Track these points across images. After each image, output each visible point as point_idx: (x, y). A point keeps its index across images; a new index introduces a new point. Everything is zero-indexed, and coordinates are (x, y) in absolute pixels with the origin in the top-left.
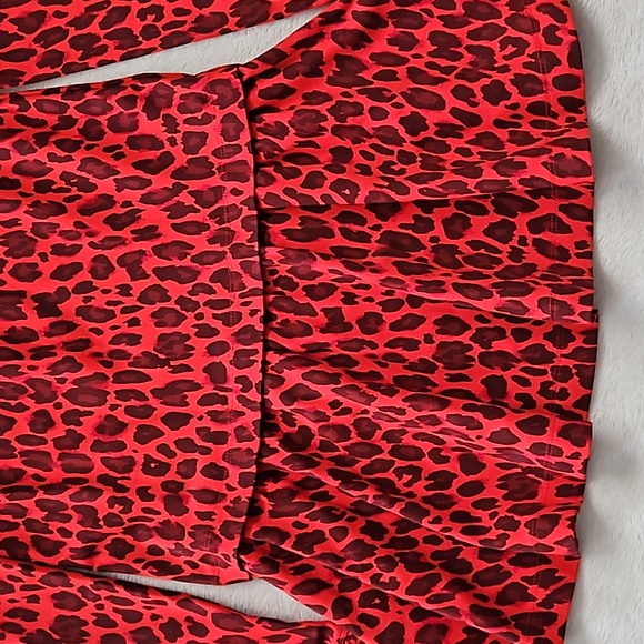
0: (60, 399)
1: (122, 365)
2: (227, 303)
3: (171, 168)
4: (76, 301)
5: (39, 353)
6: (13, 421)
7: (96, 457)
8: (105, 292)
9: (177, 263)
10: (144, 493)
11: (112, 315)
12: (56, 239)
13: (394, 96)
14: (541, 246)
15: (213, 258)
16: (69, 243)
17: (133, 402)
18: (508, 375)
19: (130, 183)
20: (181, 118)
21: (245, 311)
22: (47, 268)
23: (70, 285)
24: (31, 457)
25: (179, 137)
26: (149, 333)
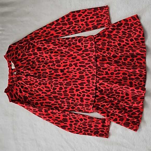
0: (64, 85)
1: (74, 80)
2: (90, 71)
3: (82, 50)
4: (67, 70)
5: (61, 78)
6: (56, 88)
7: (69, 94)
8: (71, 69)
9: (83, 64)
10: (77, 99)
11: (72, 72)
12: (64, 61)
13: (117, 40)
14: (138, 62)
15: (88, 64)
16: (66, 61)
17: (75, 86)
18: (133, 81)
19: (76, 52)
20: (84, 43)
21: (93, 72)
22: (62, 65)
23: (66, 68)
24: (59, 94)
25: (83, 46)
26: (78, 75)
